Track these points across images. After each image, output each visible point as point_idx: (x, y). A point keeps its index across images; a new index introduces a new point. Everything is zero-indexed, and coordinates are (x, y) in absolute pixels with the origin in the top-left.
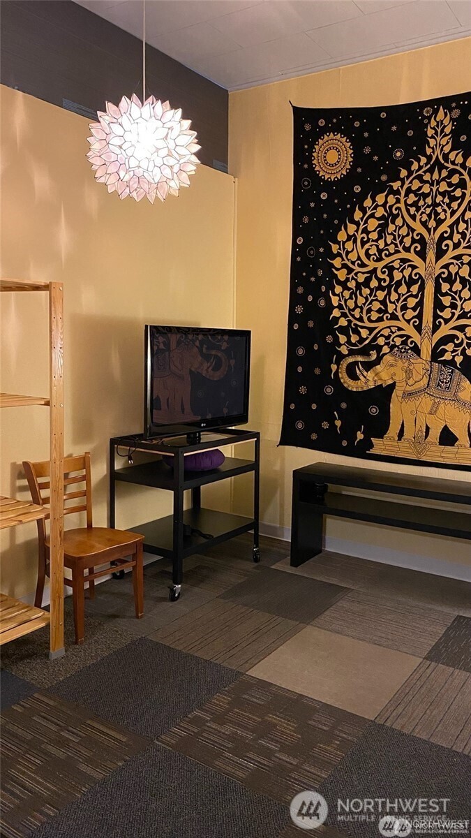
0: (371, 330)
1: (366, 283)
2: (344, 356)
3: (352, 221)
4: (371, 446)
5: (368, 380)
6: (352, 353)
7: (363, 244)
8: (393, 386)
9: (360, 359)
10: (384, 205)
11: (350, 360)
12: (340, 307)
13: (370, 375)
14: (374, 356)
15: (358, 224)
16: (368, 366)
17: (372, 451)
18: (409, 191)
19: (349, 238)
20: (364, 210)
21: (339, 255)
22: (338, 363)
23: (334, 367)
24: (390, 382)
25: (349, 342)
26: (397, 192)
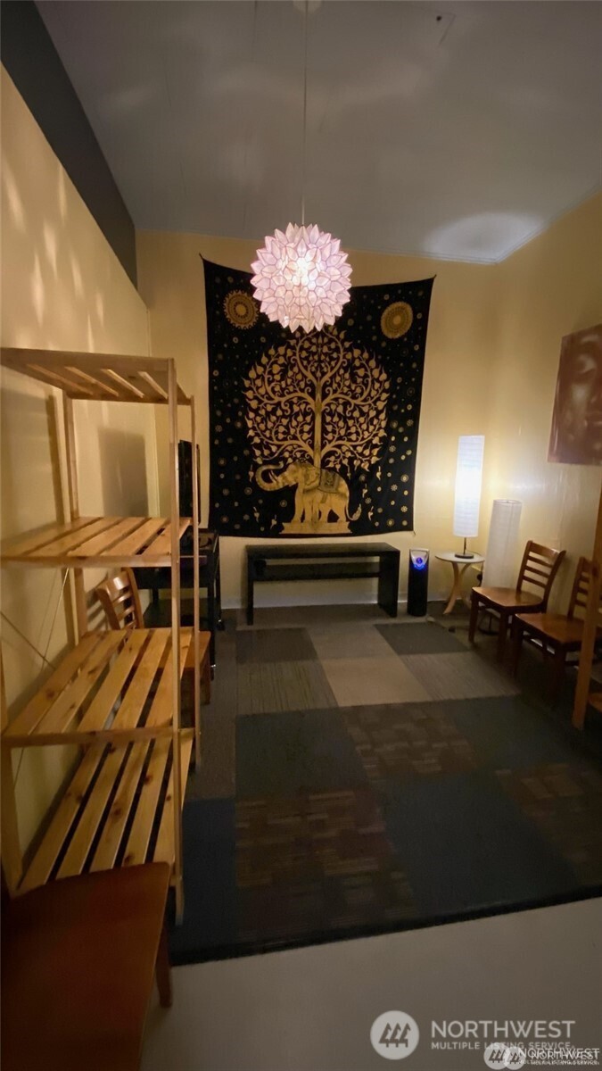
0: (279, 446)
1: (274, 412)
2: (260, 466)
3: (260, 364)
4: (283, 528)
5: (278, 483)
6: (265, 463)
7: (270, 383)
8: (295, 487)
9: (271, 467)
10: (285, 355)
11: (264, 468)
12: (254, 428)
13: (280, 478)
14: (282, 465)
15: (264, 367)
16: (278, 472)
17: (284, 532)
18: (302, 349)
19: (258, 377)
20: (269, 357)
21: (250, 388)
22: (255, 470)
23: (251, 474)
24: (294, 483)
25: (262, 455)
26: (293, 348)
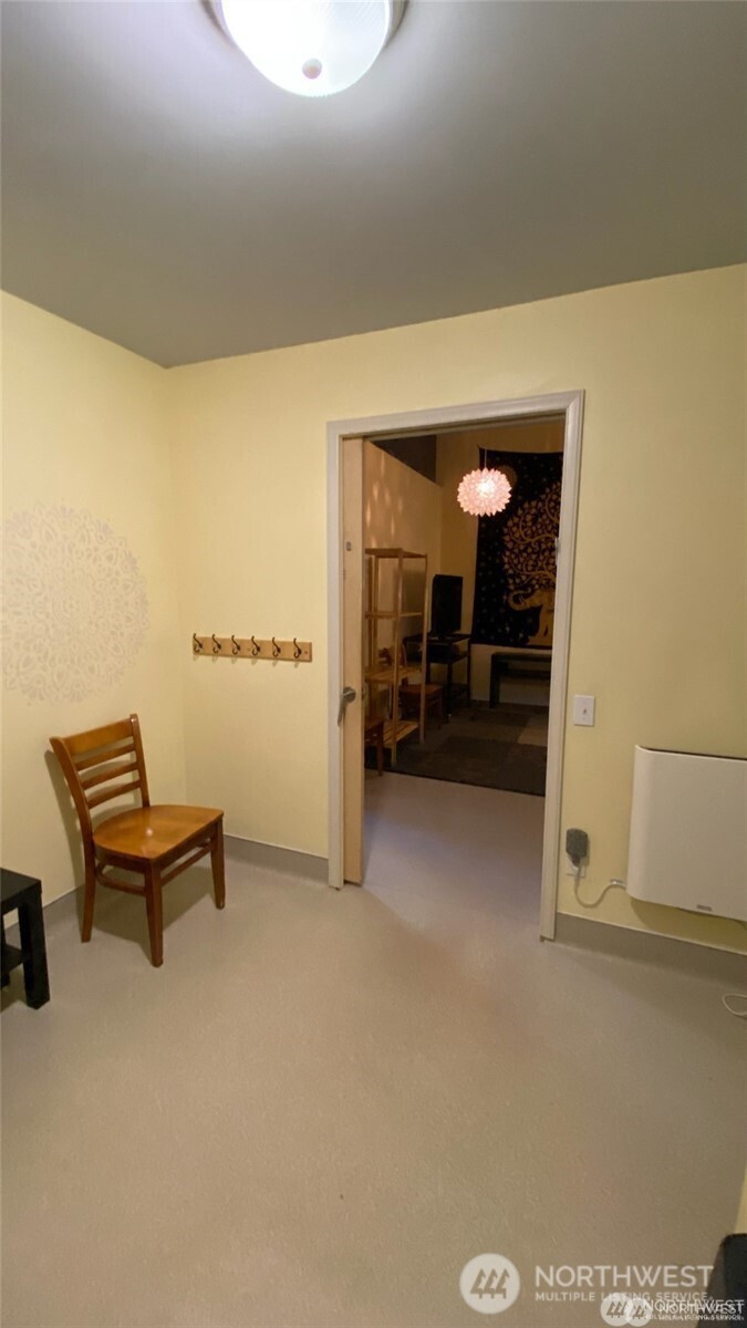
0: (528, 576)
1: (525, 550)
2: (511, 591)
3: (517, 516)
4: (528, 641)
5: (527, 604)
6: (516, 589)
7: (523, 528)
8: (540, 608)
9: (521, 592)
10: (536, 507)
11: (515, 593)
12: (509, 563)
13: (527, 601)
14: (530, 590)
15: (520, 517)
16: (526, 596)
17: (529, 644)
18: (551, 500)
19: (515, 525)
20: (523, 510)
21: (508, 534)
22: (508, 595)
23: (505, 597)
24: (539, 604)
25: (514, 583)
26: (543, 501)
